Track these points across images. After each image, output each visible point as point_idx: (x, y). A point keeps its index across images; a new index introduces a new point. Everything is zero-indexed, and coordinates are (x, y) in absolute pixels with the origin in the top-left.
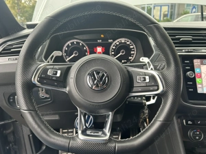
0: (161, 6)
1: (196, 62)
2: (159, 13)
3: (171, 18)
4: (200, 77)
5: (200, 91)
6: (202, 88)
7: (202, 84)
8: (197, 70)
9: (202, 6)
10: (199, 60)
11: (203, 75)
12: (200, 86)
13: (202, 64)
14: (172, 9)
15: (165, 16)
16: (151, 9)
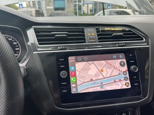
0: (88, 4)
1: (71, 59)
2: (87, 9)
3: (95, 12)
4: (75, 75)
5: (73, 91)
6: (76, 87)
7: (76, 83)
8: (71, 68)
9: (103, 3)
10: (73, 58)
11: (77, 73)
12: (74, 85)
13: (77, 61)
14: (95, 6)
15: (91, 11)
16: (81, 6)
